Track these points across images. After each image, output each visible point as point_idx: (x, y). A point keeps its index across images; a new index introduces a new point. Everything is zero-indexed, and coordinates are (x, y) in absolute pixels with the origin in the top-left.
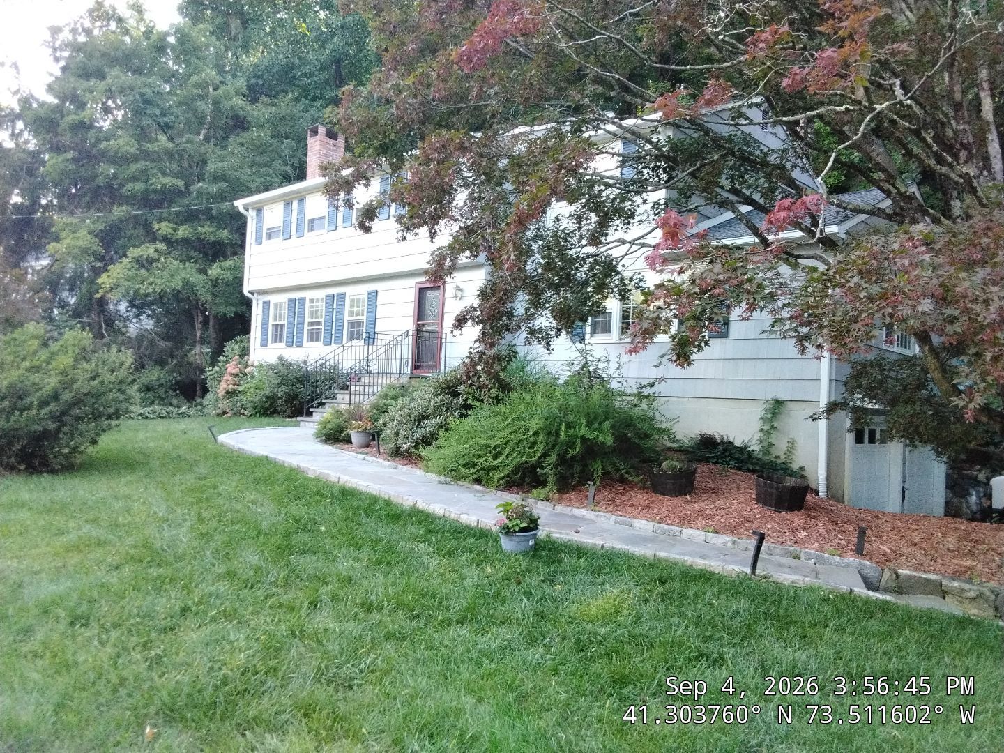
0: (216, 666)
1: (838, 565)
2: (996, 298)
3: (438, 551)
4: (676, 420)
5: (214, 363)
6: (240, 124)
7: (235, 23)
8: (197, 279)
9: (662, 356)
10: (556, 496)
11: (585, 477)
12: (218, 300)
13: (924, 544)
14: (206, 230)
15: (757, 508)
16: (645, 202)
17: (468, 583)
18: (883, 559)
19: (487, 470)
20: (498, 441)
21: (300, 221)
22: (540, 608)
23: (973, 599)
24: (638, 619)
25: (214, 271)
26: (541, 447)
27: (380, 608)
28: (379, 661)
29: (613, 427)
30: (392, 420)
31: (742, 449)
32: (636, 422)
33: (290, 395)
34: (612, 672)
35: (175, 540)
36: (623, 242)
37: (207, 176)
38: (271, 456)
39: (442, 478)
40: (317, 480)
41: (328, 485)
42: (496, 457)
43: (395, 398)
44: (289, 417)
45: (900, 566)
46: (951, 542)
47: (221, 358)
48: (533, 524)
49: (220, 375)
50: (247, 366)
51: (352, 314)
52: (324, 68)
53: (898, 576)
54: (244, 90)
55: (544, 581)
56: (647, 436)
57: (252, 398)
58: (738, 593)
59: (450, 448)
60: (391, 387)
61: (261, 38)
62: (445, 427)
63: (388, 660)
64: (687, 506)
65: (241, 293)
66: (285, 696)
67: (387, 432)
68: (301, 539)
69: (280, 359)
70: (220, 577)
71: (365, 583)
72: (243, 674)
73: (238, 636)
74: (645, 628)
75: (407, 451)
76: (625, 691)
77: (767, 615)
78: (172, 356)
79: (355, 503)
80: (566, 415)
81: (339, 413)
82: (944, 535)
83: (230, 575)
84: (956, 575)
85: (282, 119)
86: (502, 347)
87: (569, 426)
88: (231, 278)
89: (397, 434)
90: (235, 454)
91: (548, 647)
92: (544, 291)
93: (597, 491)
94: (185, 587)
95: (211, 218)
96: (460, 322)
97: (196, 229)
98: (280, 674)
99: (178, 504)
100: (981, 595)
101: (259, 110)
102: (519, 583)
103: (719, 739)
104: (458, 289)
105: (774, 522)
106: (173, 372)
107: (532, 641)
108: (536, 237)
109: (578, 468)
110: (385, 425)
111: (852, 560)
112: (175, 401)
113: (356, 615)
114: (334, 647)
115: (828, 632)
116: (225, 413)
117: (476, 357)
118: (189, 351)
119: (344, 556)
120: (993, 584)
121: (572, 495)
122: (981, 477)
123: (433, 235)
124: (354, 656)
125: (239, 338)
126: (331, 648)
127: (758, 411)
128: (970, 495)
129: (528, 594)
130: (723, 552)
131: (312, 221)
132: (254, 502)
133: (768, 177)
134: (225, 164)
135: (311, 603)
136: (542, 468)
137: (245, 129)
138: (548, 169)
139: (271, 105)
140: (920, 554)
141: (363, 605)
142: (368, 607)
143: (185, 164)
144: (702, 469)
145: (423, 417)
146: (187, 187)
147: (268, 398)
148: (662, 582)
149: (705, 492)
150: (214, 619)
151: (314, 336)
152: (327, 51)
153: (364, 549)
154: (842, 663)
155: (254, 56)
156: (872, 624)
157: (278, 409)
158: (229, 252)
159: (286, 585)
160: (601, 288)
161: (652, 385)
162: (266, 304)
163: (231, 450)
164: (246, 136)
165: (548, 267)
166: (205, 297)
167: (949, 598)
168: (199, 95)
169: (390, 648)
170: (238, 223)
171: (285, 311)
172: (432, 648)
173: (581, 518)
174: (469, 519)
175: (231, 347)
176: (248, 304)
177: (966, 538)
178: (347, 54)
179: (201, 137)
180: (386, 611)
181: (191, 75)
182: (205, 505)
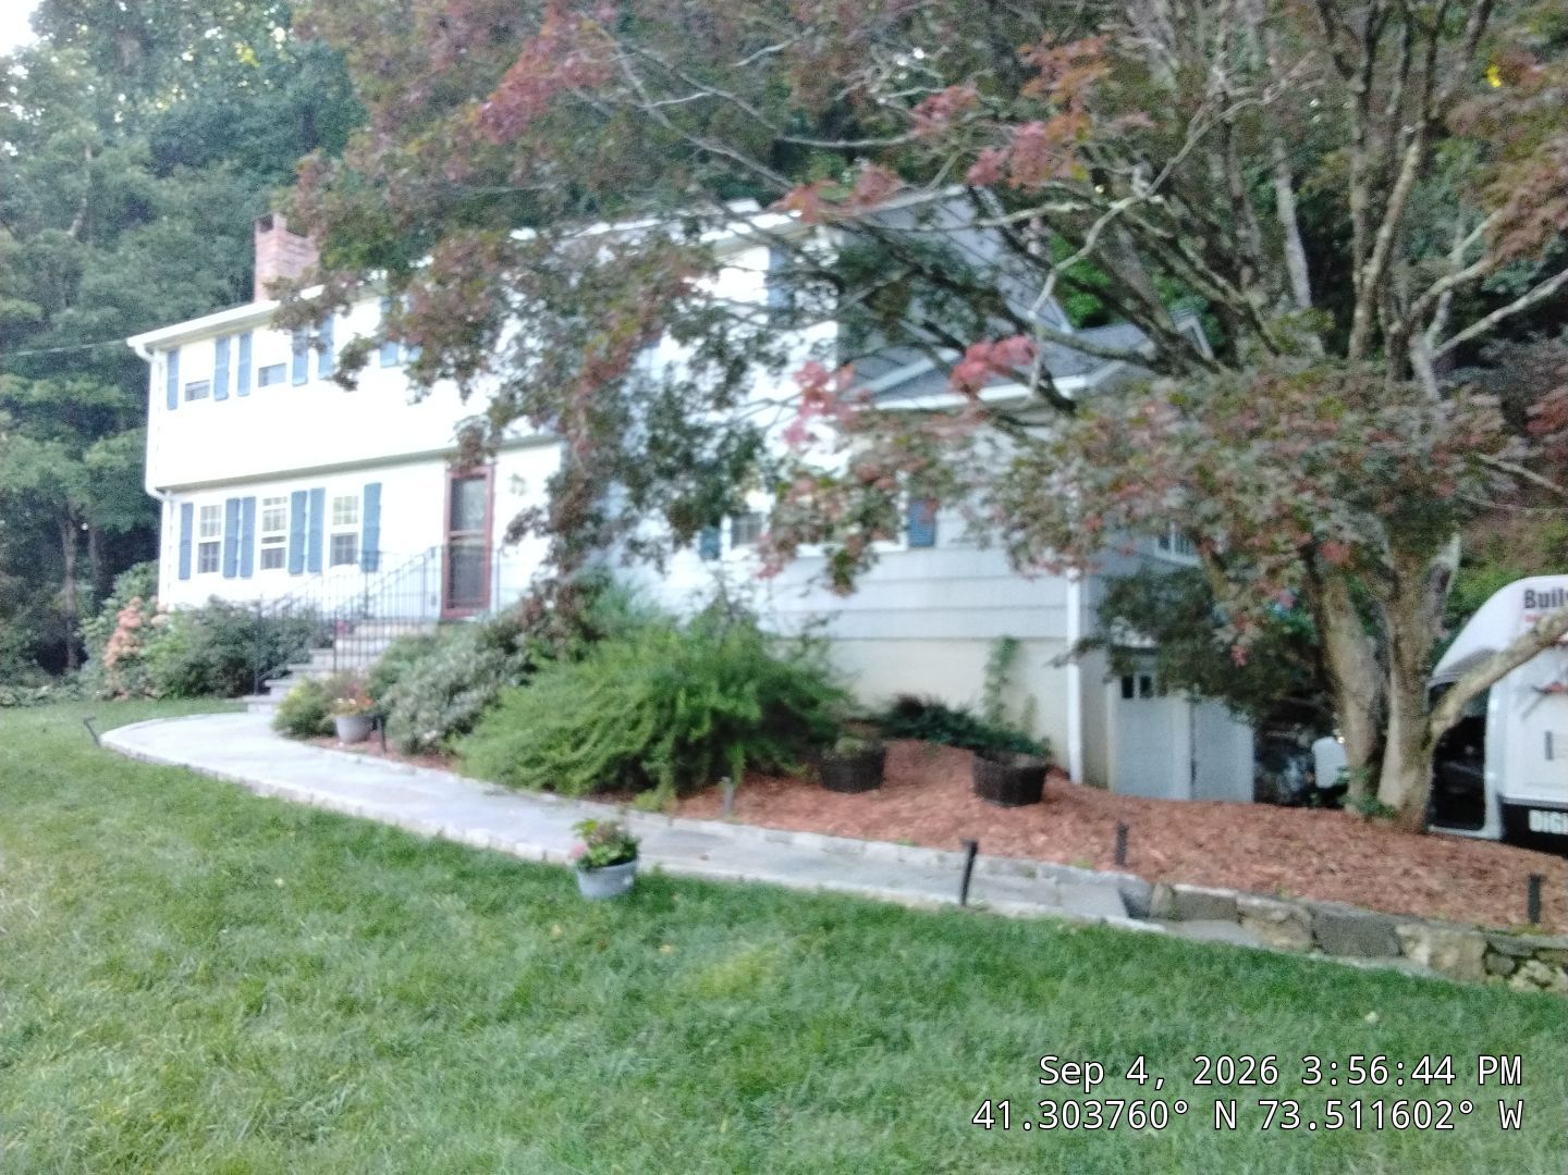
0: (81, 1121)
1: (1091, 882)
2: (1272, 486)
3: (475, 906)
4: (856, 675)
5: (97, 610)
6: (139, 210)
7: (130, 48)
8: (63, 468)
9: (810, 581)
10: (674, 803)
11: (719, 771)
12: (103, 504)
13: (1213, 845)
14: (81, 387)
15: (976, 804)
16: (802, 341)
17: (522, 954)
18: (1154, 870)
19: (561, 769)
20: (578, 722)
21: (244, 370)
22: (634, 984)
23: (1281, 923)
24: (786, 988)
25: (96, 454)
26: (648, 727)
27: (369, 1008)
28: (362, 1092)
29: (760, 691)
30: (405, 694)
31: (960, 716)
32: (795, 681)
33: (230, 661)
34: (740, 1076)
35: (19, 914)
36: (770, 402)
37: (81, 296)
38: (195, 764)
39: (490, 786)
40: (274, 800)
41: (293, 808)
42: (576, 746)
43: (411, 659)
44: (231, 696)
45: (1179, 879)
46: (1251, 840)
47: (110, 602)
48: (629, 852)
49: (107, 632)
50: (154, 613)
51: (337, 521)
52: (283, 121)
53: (1174, 893)
54: (147, 155)
55: (645, 941)
56: (813, 703)
57: (164, 665)
58: (938, 935)
59: (502, 737)
60: (407, 640)
61: (175, 72)
62: (493, 702)
63: (378, 1088)
64: (873, 805)
65: (142, 490)
66: (198, 1161)
67: (398, 715)
68: (239, 902)
69: (213, 600)
70: (95, 974)
71: (345, 965)
72: (128, 1128)
73: (120, 1069)
74: (795, 1003)
75: (431, 744)
76: (757, 1103)
77: (980, 967)
78: (23, 600)
79: (337, 836)
80: (686, 674)
81: (314, 688)
82: (1242, 829)
83: (113, 968)
84: (1258, 889)
85: (212, 202)
86: (584, 572)
87: (692, 692)
88: (125, 465)
89: (413, 718)
90: (132, 764)
91: (642, 1046)
92: (649, 481)
93: (738, 793)
94: (33, 992)
95: (90, 367)
96: (517, 532)
97: (62, 386)
98: (192, 1126)
99: (27, 854)
100: (1292, 916)
101: (173, 188)
102: (603, 948)
103: (894, 1163)
104: (516, 478)
105: (1000, 824)
106: (23, 627)
107: (619, 1037)
108: (639, 395)
109: (706, 758)
110: (393, 703)
111: (1109, 874)
112: (29, 677)
113: (327, 1020)
114: (287, 1076)
115: (1064, 987)
116: (116, 694)
117: (543, 591)
118: (55, 591)
119: (314, 926)
120: (1309, 899)
121: (698, 801)
122: (1303, 740)
123: (465, 394)
124: (320, 1089)
125: (139, 566)
126: (281, 1077)
127: (981, 657)
128: (1287, 767)
129: (617, 965)
130: (925, 875)
131: (264, 371)
132: (161, 844)
133: (975, 306)
134: (112, 278)
135: (251, 1007)
136: (650, 760)
137: (148, 219)
138: (637, 294)
139: (193, 179)
140: (1206, 860)
141: (339, 1004)
142: (349, 1007)
143: (44, 275)
144: (899, 749)
145: (457, 689)
146: (46, 314)
147: (193, 666)
148: (828, 926)
149: (902, 783)
150: (80, 1044)
151: (272, 559)
152: (290, 94)
153: (350, 911)
154: (1081, 1031)
155: (163, 99)
156: (1129, 970)
157: (211, 683)
158: (122, 420)
159: (210, 980)
160: (738, 473)
161: (824, 623)
162: (187, 509)
163: (125, 757)
164: (149, 231)
165: (655, 444)
166: (79, 498)
167: (1248, 923)
168: (68, 164)
169: (383, 1071)
170: (135, 373)
171: (222, 520)
172: (454, 1064)
173: (713, 837)
174: (530, 849)
175: (126, 583)
176: (154, 507)
177: (1273, 834)
178: (324, 99)
179: (71, 233)
180: (379, 1010)
181: (51, 131)
182: (75, 852)
